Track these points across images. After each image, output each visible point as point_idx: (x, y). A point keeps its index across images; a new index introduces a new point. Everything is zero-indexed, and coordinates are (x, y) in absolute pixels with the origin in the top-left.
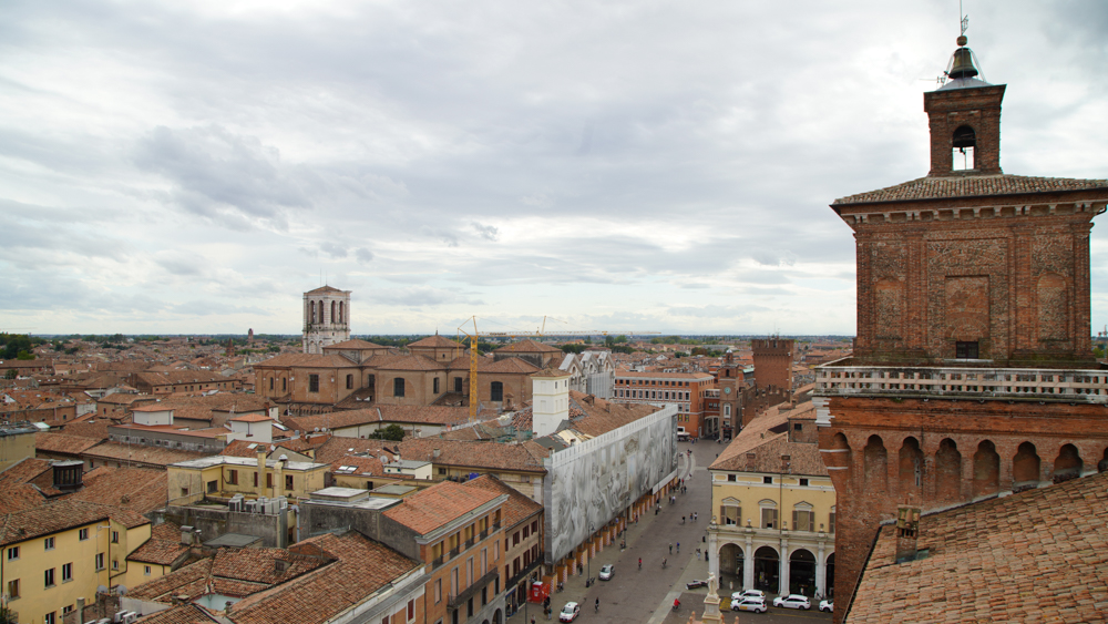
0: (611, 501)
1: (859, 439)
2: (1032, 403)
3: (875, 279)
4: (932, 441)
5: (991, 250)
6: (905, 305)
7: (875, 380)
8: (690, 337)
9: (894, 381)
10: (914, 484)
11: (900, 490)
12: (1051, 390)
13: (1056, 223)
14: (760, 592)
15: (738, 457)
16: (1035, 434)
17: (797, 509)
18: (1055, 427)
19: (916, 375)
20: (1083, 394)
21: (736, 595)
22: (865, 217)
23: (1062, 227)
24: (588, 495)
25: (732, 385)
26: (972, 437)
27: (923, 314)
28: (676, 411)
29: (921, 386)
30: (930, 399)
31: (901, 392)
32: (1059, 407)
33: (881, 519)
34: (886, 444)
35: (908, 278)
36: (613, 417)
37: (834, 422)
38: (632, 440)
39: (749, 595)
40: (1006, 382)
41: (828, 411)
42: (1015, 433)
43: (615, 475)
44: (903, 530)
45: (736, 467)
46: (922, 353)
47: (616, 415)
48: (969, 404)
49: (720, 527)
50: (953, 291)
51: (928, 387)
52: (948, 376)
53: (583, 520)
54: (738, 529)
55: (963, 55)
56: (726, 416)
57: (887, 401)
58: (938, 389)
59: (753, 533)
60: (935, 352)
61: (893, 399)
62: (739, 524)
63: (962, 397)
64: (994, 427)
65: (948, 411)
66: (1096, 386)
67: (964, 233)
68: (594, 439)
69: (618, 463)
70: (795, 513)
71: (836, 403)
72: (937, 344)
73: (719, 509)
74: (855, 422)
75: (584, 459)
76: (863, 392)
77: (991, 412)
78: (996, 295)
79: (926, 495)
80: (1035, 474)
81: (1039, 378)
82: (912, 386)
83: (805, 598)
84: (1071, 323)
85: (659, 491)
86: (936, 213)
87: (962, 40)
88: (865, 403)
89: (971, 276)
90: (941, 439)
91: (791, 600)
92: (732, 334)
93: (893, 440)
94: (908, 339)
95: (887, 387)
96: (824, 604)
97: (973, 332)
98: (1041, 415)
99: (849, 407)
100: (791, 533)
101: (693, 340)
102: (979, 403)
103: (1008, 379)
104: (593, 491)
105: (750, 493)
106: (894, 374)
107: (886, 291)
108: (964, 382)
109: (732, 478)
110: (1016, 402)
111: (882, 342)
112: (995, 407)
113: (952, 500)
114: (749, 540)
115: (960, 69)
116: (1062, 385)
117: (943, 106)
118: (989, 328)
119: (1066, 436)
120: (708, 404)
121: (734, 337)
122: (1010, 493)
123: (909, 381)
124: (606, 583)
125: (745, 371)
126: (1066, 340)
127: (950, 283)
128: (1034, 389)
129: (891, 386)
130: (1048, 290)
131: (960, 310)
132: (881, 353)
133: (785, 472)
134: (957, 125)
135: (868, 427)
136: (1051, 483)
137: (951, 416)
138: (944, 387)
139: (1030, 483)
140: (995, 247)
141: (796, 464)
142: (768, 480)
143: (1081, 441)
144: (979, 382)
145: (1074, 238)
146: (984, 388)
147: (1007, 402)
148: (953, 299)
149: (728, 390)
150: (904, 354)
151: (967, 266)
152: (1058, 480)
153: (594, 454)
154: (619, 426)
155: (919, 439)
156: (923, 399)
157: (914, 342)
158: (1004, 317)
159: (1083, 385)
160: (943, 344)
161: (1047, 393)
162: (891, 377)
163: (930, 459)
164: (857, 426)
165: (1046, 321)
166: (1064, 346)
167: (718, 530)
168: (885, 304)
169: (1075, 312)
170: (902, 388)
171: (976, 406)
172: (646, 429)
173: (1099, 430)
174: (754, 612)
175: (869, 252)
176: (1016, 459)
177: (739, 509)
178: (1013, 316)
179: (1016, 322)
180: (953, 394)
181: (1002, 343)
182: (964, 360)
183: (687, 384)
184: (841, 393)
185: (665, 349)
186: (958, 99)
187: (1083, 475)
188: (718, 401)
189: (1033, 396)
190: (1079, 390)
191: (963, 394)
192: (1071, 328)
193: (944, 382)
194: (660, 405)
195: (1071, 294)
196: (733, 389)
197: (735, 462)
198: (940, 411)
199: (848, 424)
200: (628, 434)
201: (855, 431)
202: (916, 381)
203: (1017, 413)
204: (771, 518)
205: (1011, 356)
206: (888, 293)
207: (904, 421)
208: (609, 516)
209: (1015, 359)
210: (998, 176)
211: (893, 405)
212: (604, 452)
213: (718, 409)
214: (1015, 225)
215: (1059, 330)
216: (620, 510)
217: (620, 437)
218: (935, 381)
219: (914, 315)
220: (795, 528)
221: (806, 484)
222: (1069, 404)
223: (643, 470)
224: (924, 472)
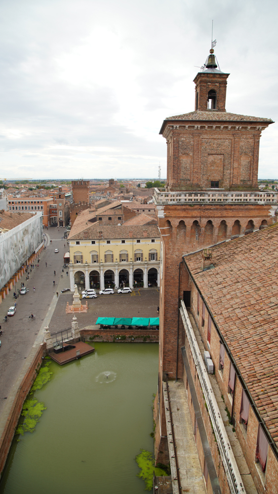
0: (20, 259)
1: (175, 222)
2: (240, 205)
3: (180, 154)
4: (204, 222)
5: (225, 144)
6: (192, 165)
7: (183, 197)
8: (32, 181)
9: (190, 198)
10: (195, 239)
11: (190, 242)
12: (247, 200)
13: (249, 135)
14: (93, 290)
15: (80, 234)
16: (240, 217)
17: (106, 254)
18: (247, 214)
19: (199, 195)
20: (257, 201)
21: (83, 292)
22: (178, 127)
23: (250, 136)
24: (10, 257)
25: (62, 202)
26: (218, 219)
27: (199, 169)
28: (41, 215)
29: (200, 200)
30: (204, 205)
31: (193, 202)
32: (249, 206)
33: (183, 254)
34: (186, 224)
35: (194, 154)
36: (14, 219)
37: (166, 216)
38: (25, 230)
39: (89, 291)
40: (232, 197)
41: (163, 211)
42: (234, 217)
43: (20, 247)
44: (206, 258)
45: (80, 238)
46: (198, 186)
47: (16, 218)
48: (218, 206)
49: (74, 265)
50: (210, 160)
51: (203, 200)
52: (211, 195)
53: (9, 269)
54: (82, 265)
55: (212, 57)
56: (60, 216)
57: (187, 206)
58: (207, 201)
59: (89, 265)
60: (203, 185)
61: (190, 205)
62: (82, 263)
63: (216, 204)
64: (226, 215)
65: (211, 209)
66: (261, 198)
67: (216, 136)
68: (10, 231)
69: (21, 241)
70: (105, 255)
71: (167, 208)
72: (204, 182)
73: (73, 257)
74: (174, 215)
75: (7, 240)
76: (178, 202)
77: (226, 209)
78: (226, 163)
79: (201, 243)
80: (239, 232)
81: (243, 195)
82: (197, 200)
83: (112, 290)
84: (252, 174)
85: (38, 252)
86: (207, 127)
87: (212, 51)
88: (179, 207)
89: (217, 154)
90: (207, 221)
91: (106, 291)
92: (52, 179)
93: (189, 222)
94: (193, 180)
95: (187, 200)
96: (119, 291)
97: (216, 177)
98: (243, 209)
99: (172, 209)
100: (104, 264)
101: (34, 182)
102: (221, 206)
103: (232, 196)
104: (12, 255)
105: (86, 249)
106: (190, 195)
107: (184, 160)
108: (217, 197)
109: (78, 243)
110: (235, 205)
111: (182, 181)
112: (227, 207)
113: (209, 244)
114: (87, 269)
115: (211, 64)
116: (251, 198)
117: (205, 80)
118: (223, 176)
119: (250, 217)
120: (51, 211)
121: (53, 180)
122: (230, 240)
123: (196, 198)
124: (24, 296)
125: (66, 195)
126: (249, 180)
127: (209, 157)
128: (241, 200)
129: (189, 200)
130: (245, 161)
131: (213, 168)
132: (182, 186)
133: (100, 239)
134: (210, 89)
135: (179, 217)
136: (244, 235)
137: (211, 211)
138: (209, 200)
139: (237, 235)
140: (227, 143)
141: (105, 234)
142: (93, 243)
143: (255, 219)
144: (222, 198)
145: (255, 141)
146: (224, 200)
147: (232, 205)
148: (210, 163)
149: (61, 204)
150: (191, 186)
151: (216, 150)
152: (246, 233)
153: (11, 238)
154: (18, 224)
155: (199, 221)
156: (201, 205)
157: (195, 182)
158: (229, 171)
159: (257, 198)
160: (206, 182)
161: (245, 201)
162: (189, 196)
163: (203, 229)
164: (175, 217)
165: (243, 174)
166: (249, 183)
167: (73, 266)
168: (183, 165)
169: (253, 170)
170: (193, 200)
171: (221, 207)
172: (30, 224)
173: (261, 214)
174: (92, 298)
175: (178, 142)
176: (233, 227)
177: (82, 256)
178: (232, 171)
179: (233, 173)
180: (212, 203)
181: (228, 182)
182: (214, 189)
183: (41, 202)
184: (169, 204)
185: (23, 186)
186: (211, 77)
187: (254, 231)
188: (56, 209)
189: (241, 202)
190: (255, 200)
191: (216, 202)
192: (251, 176)
193: (209, 198)
194: (34, 213)
195: (252, 163)
196: (63, 204)
197: (79, 236)
198: (207, 209)
199: (171, 216)
200: (24, 227)
201: (174, 219)
202: (199, 197)
203: (235, 209)
204: (95, 259)
205: (231, 187)
206: (185, 161)
207: (194, 214)
208: (19, 266)
209: (232, 188)
210: (225, 113)
211: (190, 208)
212: (15, 236)
213: (56, 213)
214: (234, 134)
215: (247, 177)
216: (23, 263)
217: (21, 229)
218: (206, 197)
219: (195, 170)
220: (106, 262)
221: (110, 243)
222: (252, 205)
223: (31, 243)
224: (199, 234)
